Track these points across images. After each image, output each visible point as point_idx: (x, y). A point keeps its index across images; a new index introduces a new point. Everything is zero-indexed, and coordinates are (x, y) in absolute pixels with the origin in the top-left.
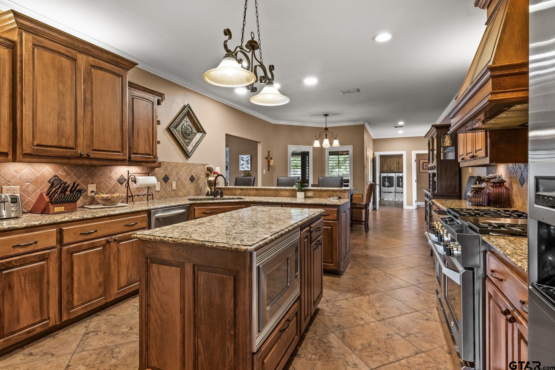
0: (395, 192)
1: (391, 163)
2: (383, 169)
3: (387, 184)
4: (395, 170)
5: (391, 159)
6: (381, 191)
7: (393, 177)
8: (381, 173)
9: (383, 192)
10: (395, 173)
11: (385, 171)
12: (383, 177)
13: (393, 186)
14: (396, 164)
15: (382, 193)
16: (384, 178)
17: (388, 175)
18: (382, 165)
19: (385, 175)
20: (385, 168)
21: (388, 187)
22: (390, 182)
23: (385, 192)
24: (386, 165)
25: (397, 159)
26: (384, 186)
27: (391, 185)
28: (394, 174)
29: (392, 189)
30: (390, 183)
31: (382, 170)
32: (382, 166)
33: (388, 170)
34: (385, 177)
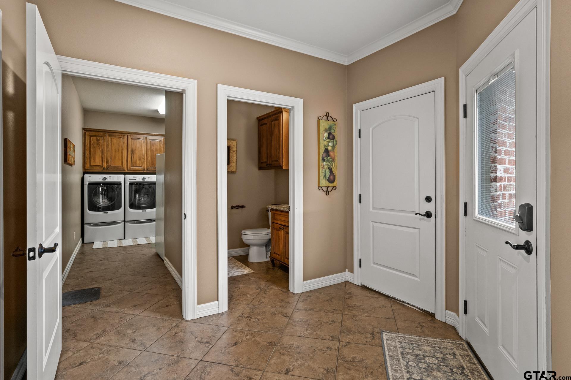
0: (125, 221)
1: (113, 148)
2: (92, 164)
3: (102, 201)
4: (125, 166)
5: (114, 140)
6: (86, 221)
7: (119, 184)
8: (85, 173)
9: (90, 224)
10: (125, 174)
11: (98, 168)
12: (90, 184)
13: (120, 207)
14: (125, 152)
15: (86, 227)
16: (93, 185)
17: (105, 178)
18: (88, 152)
19: (98, 178)
20: (98, 161)
21: (106, 209)
22: (110, 195)
23: (96, 224)
24: (100, 154)
25: (130, 140)
26: (94, 207)
27: (114, 205)
28: (123, 175)
29: (117, 214)
30: (110, 199)
31: (88, 166)
32: (88, 156)
33: (105, 165)
34: (97, 184)
